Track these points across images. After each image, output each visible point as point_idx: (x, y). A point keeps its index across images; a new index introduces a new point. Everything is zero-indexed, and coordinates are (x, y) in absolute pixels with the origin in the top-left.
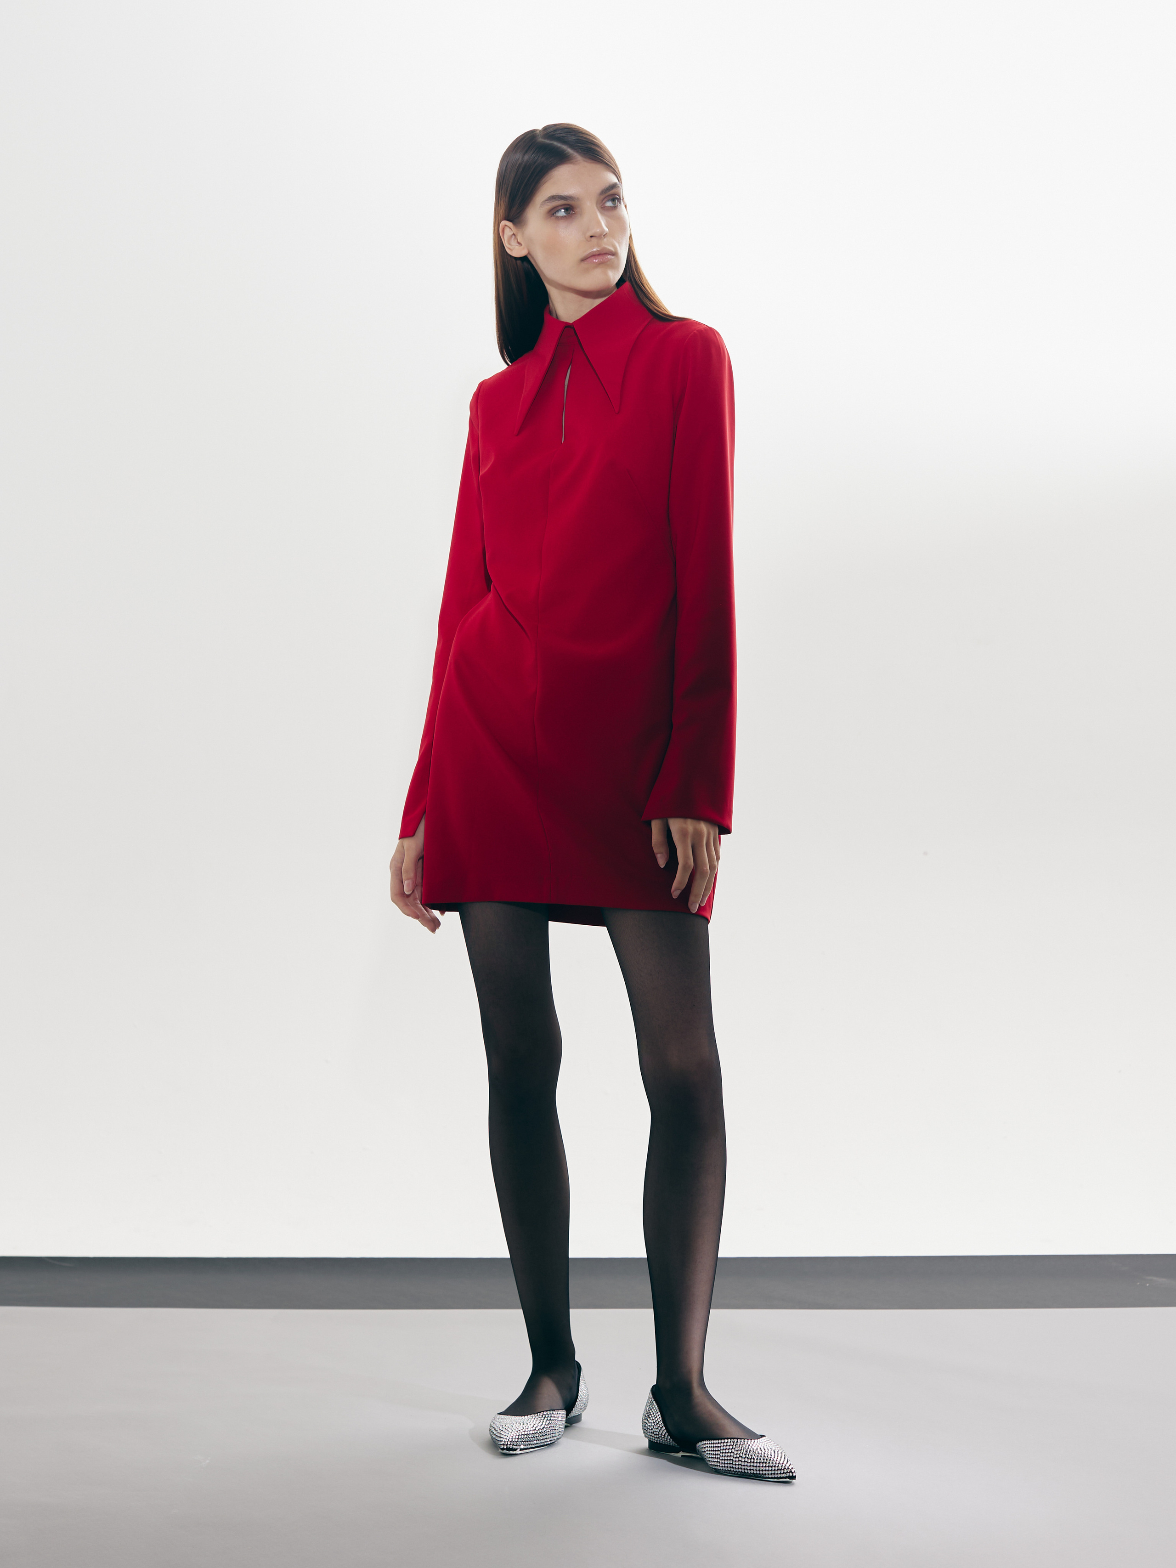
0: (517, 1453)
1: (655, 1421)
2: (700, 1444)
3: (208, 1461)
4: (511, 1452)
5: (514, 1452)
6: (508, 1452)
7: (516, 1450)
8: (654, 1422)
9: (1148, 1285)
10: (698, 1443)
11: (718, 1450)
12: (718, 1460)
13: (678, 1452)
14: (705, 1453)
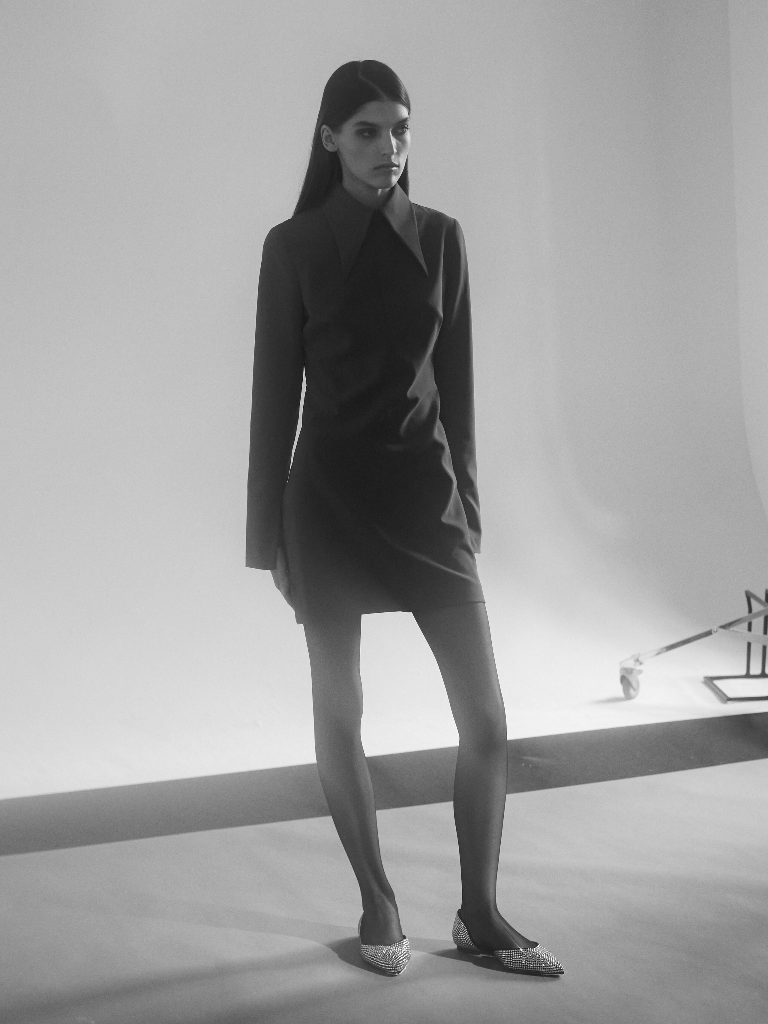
10: (498, 951)
12: (512, 963)
13: (479, 954)
14: (501, 958)
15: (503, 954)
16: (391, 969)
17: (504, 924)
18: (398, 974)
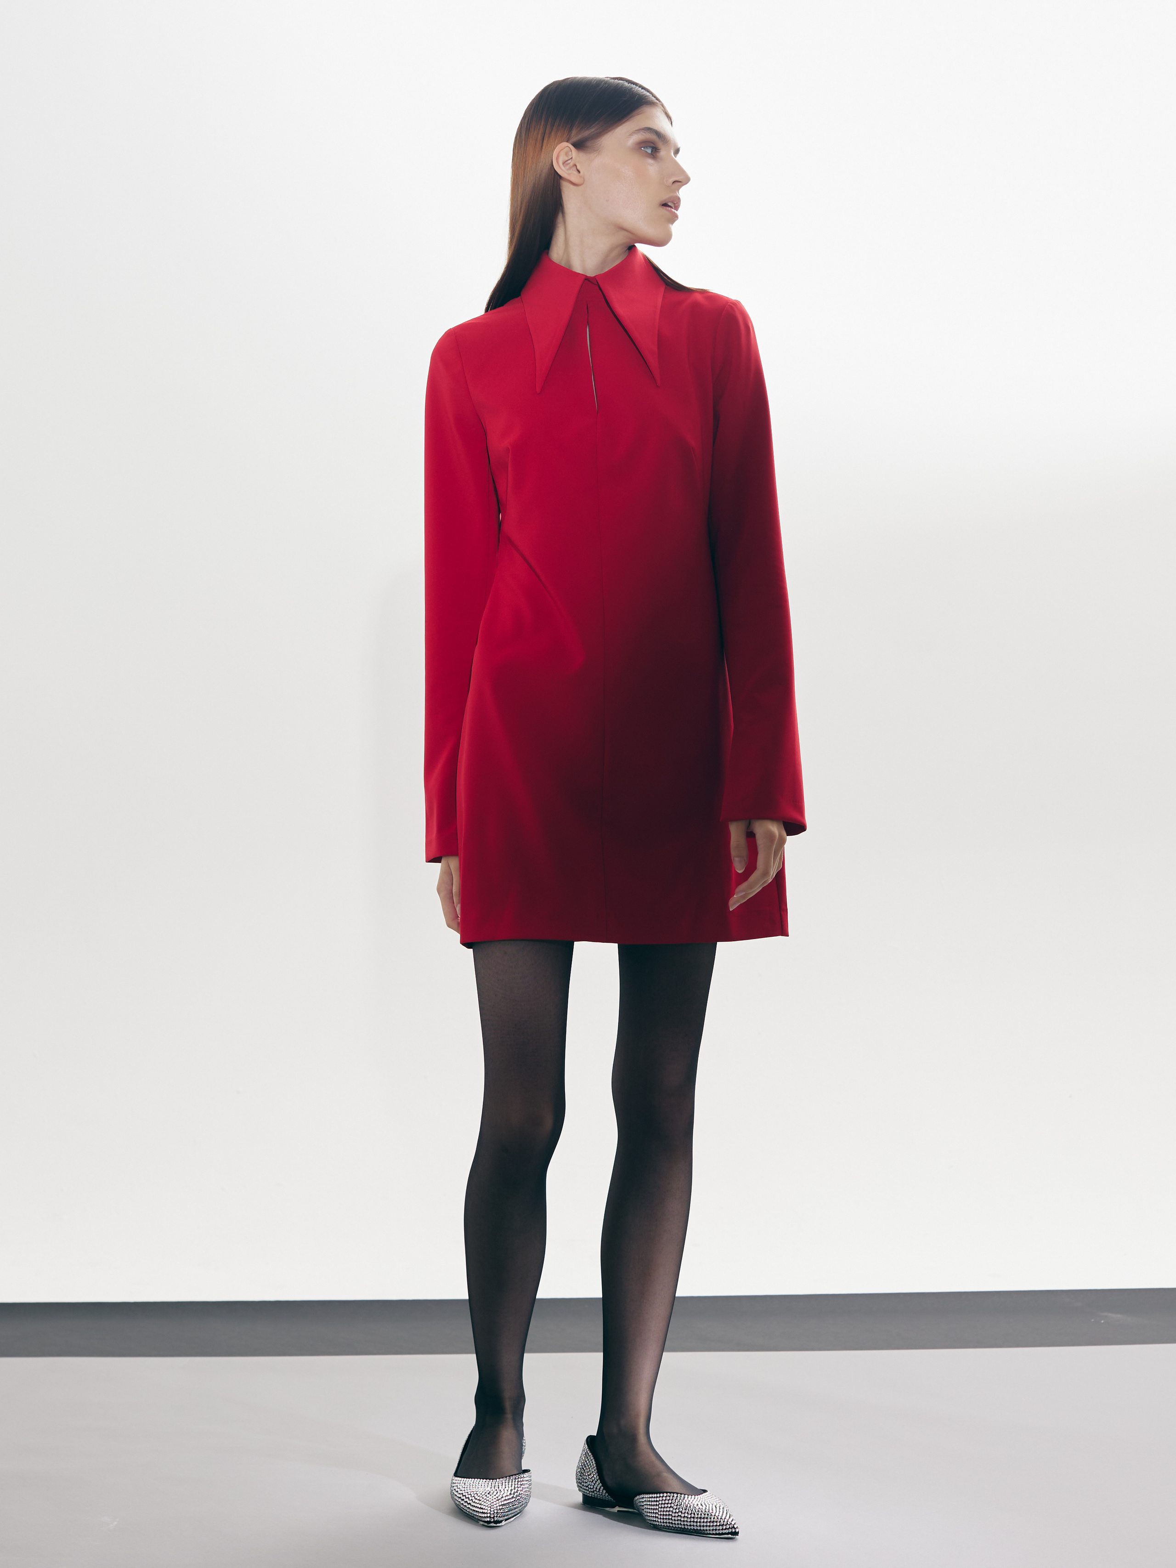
2: (637, 1497)
8: (589, 1475)
11: (657, 1505)
12: (657, 1516)
13: (614, 1507)
14: (643, 1508)
15: (645, 1501)
16: (485, 1517)
17: (654, 1458)
18: (495, 1525)
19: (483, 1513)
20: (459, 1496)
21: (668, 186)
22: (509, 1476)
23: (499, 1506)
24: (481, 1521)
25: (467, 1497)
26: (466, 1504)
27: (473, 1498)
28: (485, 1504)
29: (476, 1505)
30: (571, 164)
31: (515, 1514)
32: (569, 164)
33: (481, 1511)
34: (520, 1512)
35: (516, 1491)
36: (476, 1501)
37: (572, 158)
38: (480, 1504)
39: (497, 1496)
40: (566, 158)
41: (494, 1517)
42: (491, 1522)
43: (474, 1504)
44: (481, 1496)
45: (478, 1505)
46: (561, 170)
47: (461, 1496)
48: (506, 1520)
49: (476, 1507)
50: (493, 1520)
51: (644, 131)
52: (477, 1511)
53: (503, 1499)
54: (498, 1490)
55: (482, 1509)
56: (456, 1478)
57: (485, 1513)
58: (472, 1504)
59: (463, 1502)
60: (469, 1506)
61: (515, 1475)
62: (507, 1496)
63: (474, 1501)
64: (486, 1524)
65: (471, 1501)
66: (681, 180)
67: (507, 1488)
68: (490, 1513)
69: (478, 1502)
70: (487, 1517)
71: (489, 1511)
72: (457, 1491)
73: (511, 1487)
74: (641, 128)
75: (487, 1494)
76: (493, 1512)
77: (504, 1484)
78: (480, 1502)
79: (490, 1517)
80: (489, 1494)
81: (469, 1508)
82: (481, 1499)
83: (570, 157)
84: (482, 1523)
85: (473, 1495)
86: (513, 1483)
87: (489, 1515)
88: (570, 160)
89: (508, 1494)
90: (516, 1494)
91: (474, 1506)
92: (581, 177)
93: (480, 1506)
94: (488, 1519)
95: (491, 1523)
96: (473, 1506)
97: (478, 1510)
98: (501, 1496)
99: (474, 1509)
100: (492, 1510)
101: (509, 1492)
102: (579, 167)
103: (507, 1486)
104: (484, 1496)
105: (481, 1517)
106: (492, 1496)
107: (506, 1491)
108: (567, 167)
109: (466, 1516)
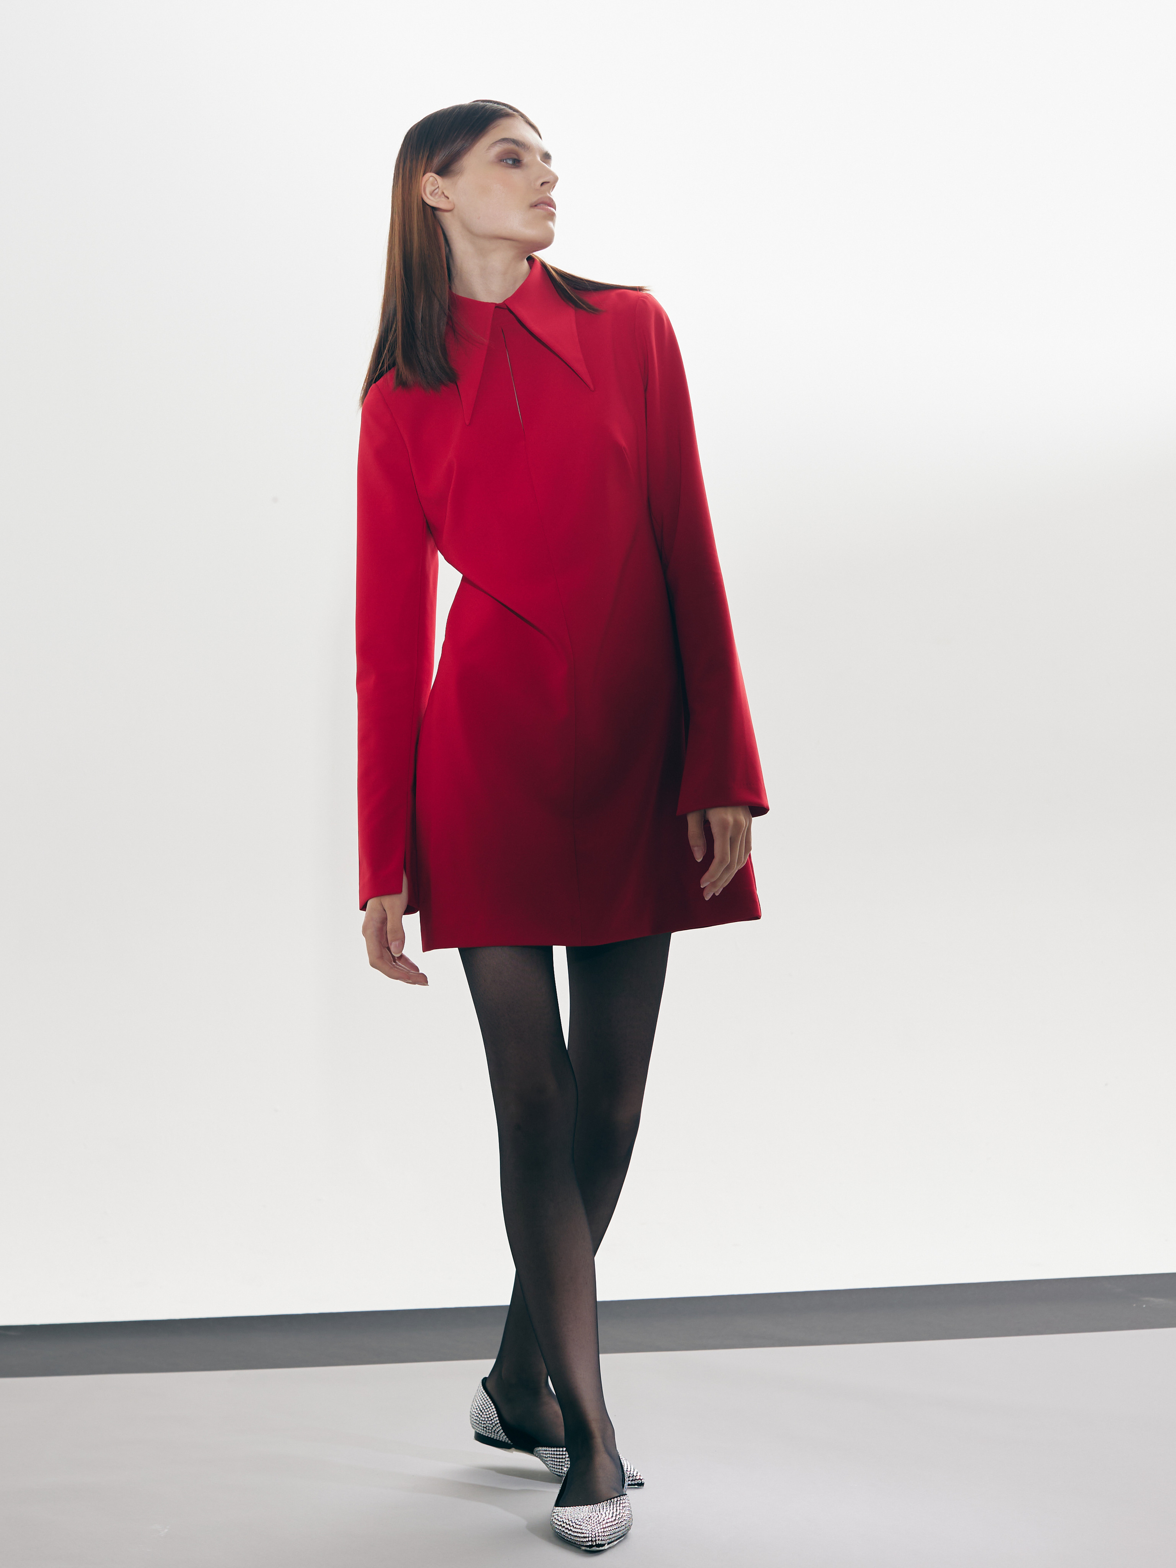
0: (606, 1548)
1: (488, 1416)
2: (540, 1448)
3: (166, 1530)
4: (601, 1548)
5: (603, 1548)
6: (598, 1548)
7: (603, 1545)
8: (488, 1418)
9: (1144, 1306)
10: (539, 1447)
11: (562, 1458)
19: (584, 1537)
20: (560, 1523)
21: (537, 190)
22: (611, 1499)
23: (601, 1529)
24: (583, 1546)
25: (568, 1523)
26: (567, 1531)
27: (574, 1524)
28: (586, 1528)
29: (577, 1530)
30: (440, 193)
31: (618, 1537)
32: (437, 193)
33: (583, 1535)
34: (624, 1535)
35: (618, 1513)
36: (577, 1526)
37: (438, 187)
38: (581, 1529)
39: (598, 1519)
40: (433, 188)
41: (596, 1540)
42: (594, 1546)
43: (575, 1530)
44: (582, 1521)
45: (579, 1531)
46: (431, 201)
47: (562, 1523)
48: (609, 1544)
49: (577, 1532)
50: (595, 1544)
51: (500, 143)
52: (578, 1537)
53: (604, 1522)
54: (599, 1514)
55: (583, 1533)
56: (557, 1508)
57: (586, 1537)
58: (573, 1530)
59: (564, 1529)
60: (570, 1532)
61: (617, 1497)
62: (609, 1519)
63: (575, 1527)
64: (588, 1549)
65: (572, 1527)
66: (549, 183)
67: (608, 1511)
68: (591, 1537)
69: (579, 1527)
70: (589, 1541)
71: (590, 1535)
72: (558, 1520)
73: (613, 1509)
74: (496, 140)
75: (587, 1519)
76: (595, 1536)
77: (605, 1507)
78: (581, 1527)
79: (592, 1541)
80: (590, 1518)
81: (570, 1534)
82: (582, 1523)
83: (437, 186)
84: (584, 1548)
85: (573, 1521)
86: (615, 1506)
87: (590, 1539)
88: (438, 189)
89: (610, 1517)
90: (618, 1516)
91: (576, 1532)
92: (450, 202)
93: (581, 1531)
94: (590, 1543)
95: (593, 1549)
96: (574, 1532)
97: (579, 1535)
98: (602, 1519)
99: (576, 1534)
100: (593, 1533)
101: (611, 1515)
102: (446, 193)
103: (608, 1509)
104: (585, 1520)
105: (582, 1541)
106: (593, 1520)
107: (607, 1514)
108: (437, 197)
109: (568, 1543)
